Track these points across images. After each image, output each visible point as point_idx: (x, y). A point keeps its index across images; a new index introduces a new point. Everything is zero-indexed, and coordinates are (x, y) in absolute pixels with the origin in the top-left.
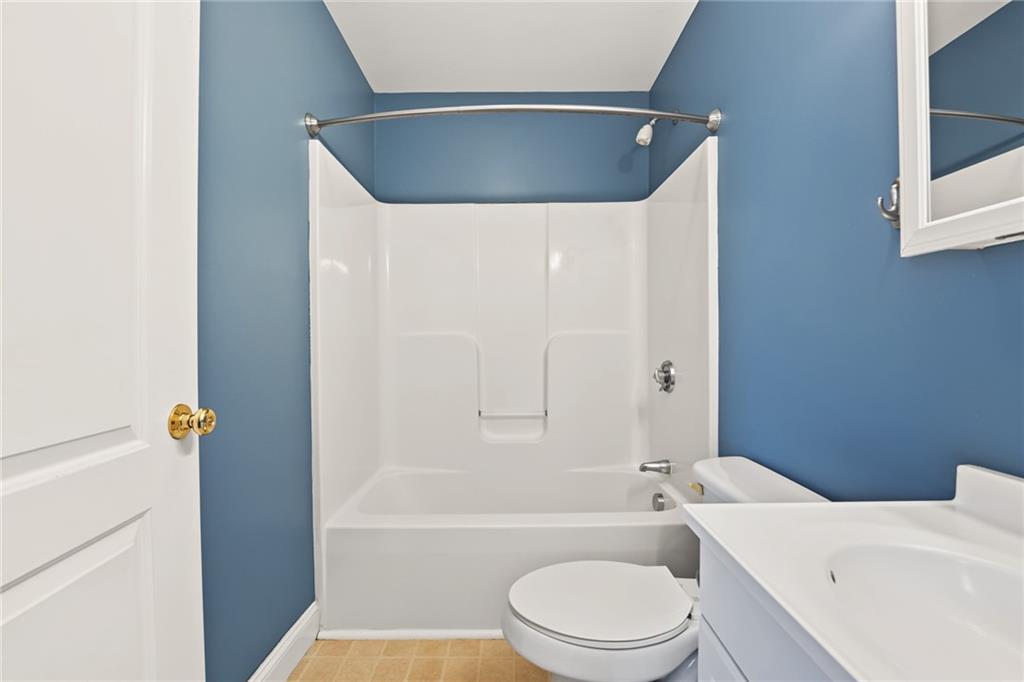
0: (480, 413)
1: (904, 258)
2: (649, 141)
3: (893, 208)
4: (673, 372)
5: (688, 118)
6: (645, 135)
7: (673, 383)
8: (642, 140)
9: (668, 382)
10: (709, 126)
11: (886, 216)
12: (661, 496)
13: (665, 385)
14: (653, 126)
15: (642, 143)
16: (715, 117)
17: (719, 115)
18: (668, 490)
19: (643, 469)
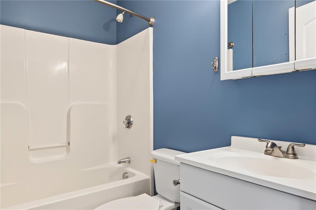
0: (29, 147)
1: (222, 81)
2: (122, 21)
3: (215, 66)
4: (132, 120)
5: (139, 16)
6: (120, 18)
7: (132, 125)
8: (119, 20)
9: (129, 124)
10: (150, 23)
11: (213, 68)
12: (126, 173)
13: (128, 125)
14: (123, 15)
15: (119, 21)
16: (152, 20)
17: (154, 20)
18: (130, 170)
19: (120, 163)
